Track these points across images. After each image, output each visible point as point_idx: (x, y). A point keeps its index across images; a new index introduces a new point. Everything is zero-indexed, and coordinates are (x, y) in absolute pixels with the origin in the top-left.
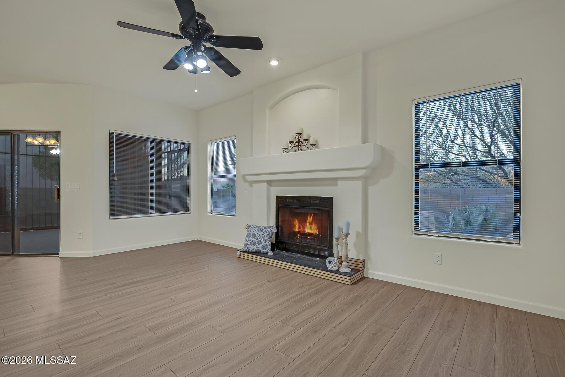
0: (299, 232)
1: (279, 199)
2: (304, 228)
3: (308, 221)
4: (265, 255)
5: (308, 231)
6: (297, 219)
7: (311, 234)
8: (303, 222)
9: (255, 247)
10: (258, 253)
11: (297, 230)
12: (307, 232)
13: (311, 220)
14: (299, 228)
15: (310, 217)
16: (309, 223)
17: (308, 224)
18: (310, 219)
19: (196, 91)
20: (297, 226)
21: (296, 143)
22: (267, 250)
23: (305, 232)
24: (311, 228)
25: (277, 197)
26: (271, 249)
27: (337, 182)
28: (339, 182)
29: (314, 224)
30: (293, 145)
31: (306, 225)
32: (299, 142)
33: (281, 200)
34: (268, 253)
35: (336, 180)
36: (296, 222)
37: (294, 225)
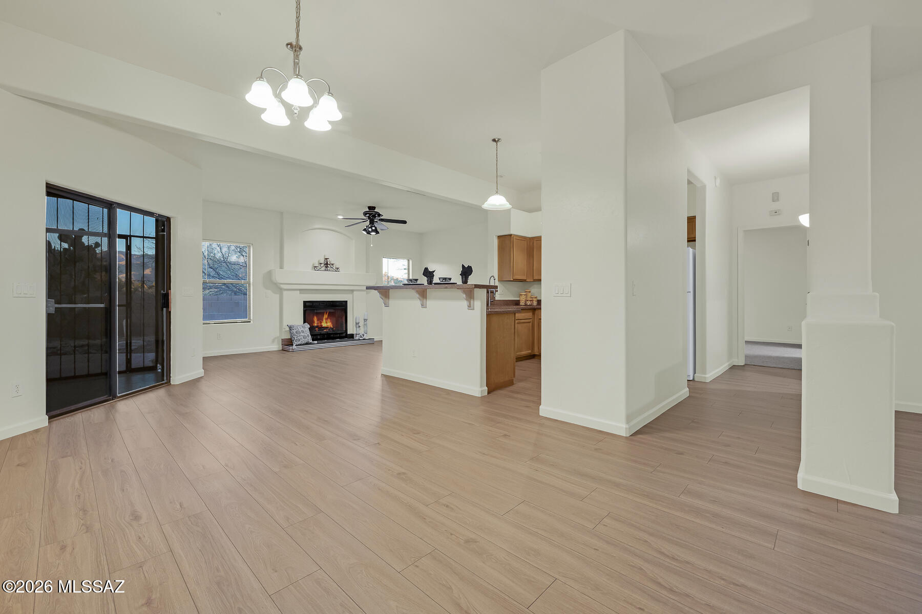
0: (317, 327)
1: (306, 304)
2: (321, 323)
3: (324, 318)
4: (311, 344)
5: (324, 325)
6: (316, 316)
7: (326, 328)
8: (320, 320)
9: (307, 339)
10: (307, 344)
11: (315, 325)
14: (318, 323)
15: (326, 314)
17: (324, 320)
18: (326, 316)
19: (372, 246)
20: (315, 322)
21: (325, 264)
22: (311, 341)
23: (322, 325)
24: (326, 323)
25: (305, 302)
26: (313, 340)
27: (353, 292)
28: (355, 292)
29: (329, 320)
30: (322, 265)
31: (323, 320)
32: (327, 264)
33: (307, 304)
34: (314, 342)
35: (352, 291)
36: (315, 319)
37: (313, 322)
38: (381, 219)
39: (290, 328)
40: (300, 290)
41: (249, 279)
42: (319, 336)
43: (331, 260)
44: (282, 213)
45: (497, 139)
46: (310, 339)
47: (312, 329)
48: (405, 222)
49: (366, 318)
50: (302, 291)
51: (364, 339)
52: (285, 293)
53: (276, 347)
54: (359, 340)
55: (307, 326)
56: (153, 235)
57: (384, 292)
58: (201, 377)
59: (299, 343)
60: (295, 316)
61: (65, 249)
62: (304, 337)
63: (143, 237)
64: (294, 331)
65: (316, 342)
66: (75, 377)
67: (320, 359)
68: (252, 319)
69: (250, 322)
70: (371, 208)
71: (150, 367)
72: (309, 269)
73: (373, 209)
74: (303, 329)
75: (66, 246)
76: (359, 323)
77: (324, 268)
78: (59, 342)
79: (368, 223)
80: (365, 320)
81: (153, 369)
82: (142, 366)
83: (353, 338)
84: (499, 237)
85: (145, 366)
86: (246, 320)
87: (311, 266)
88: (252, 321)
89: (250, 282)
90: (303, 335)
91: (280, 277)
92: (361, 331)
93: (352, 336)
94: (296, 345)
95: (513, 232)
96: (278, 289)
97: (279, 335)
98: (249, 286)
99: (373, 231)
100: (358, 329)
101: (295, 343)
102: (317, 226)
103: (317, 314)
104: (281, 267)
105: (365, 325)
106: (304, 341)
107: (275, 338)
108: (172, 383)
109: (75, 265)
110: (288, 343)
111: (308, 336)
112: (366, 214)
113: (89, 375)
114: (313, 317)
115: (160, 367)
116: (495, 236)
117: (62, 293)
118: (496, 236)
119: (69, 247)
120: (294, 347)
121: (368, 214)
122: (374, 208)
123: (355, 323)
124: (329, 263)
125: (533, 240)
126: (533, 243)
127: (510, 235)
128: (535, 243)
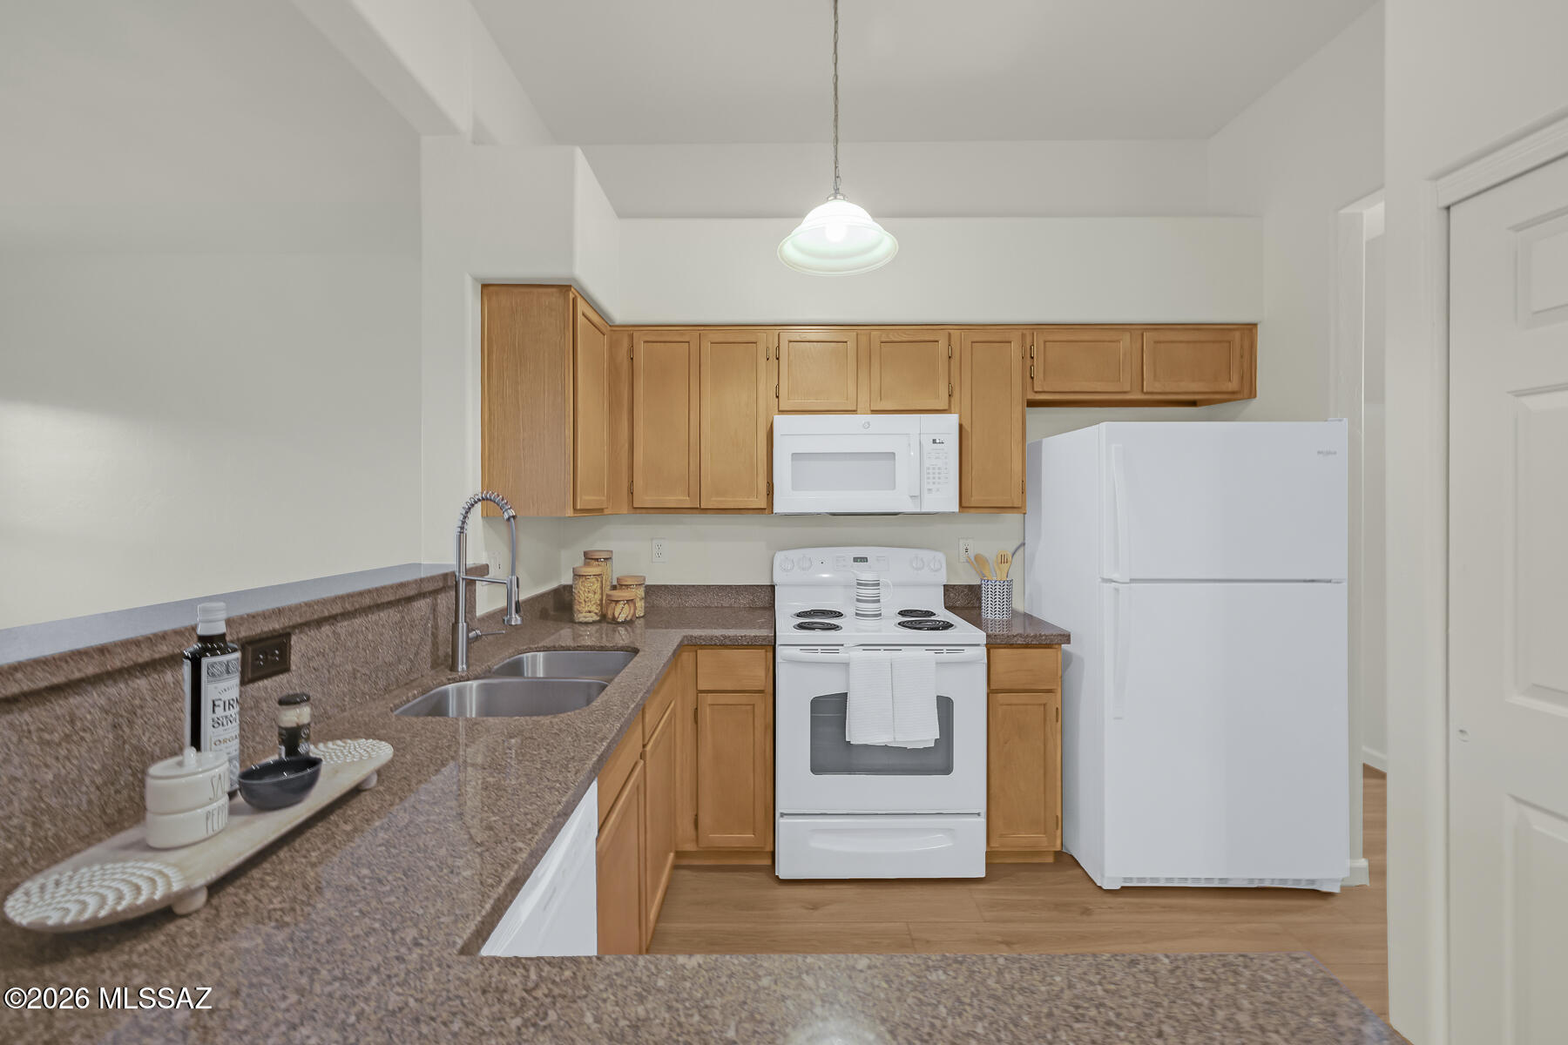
84: (488, 289)
116: (471, 284)
125: (631, 337)
126: (631, 349)
127: (564, 288)
128: (641, 350)
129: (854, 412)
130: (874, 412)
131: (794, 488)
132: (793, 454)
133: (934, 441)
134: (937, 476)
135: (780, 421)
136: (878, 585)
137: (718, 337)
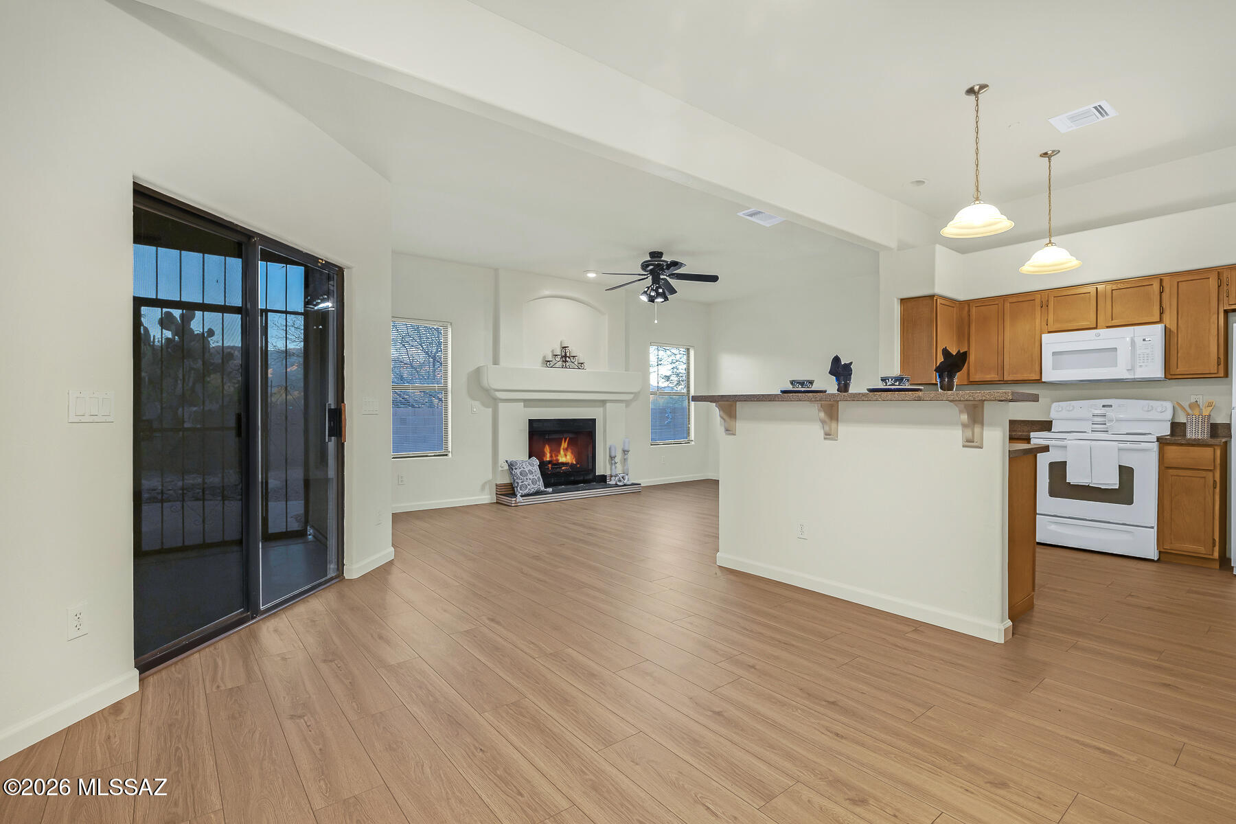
0: (550, 462)
1: (532, 424)
2: (557, 456)
3: (562, 447)
4: (543, 492)
5: (562, 459)
6: (548, 445)
7: (563, 464)
8: (556, 451)
9: (536, 486)
10: (538, 493)
11: (548, 459)
12: (560, 461)
13: (566, 446)
14: (551, 456)
15: (565, 442)
16: (564, 449)
17: (562, 452)
18: (564, 445)
19: (656, 322)
20: (548, 455)
21: (562, 357)
22: (543, 489)
23: (558, 460)
24: (566, 456)
25: (531, 421)
26: (546, 486)
27: (605, 404)
28: (608, 405)
29: (570, 450)
30: (558, 359)
31: (559, 452)
32: (566, 356)
33: (535, 425)
34: (547, 489)
35: (604, 402)
36: (547, 450)
37: (544, 454)
38: (674, 274)
39: (511, 466)
40: (525, 401)
41: (446, 382)
42: (555, 477)
43: (573, 349)
44: (496, 270)
45: (976, 88)
46: (540, 485)
47: (542, 466)
48: (714, 279)
49: (626, 449)
50: (528, 403)
51: (625, 485)
52: (501, 405)
53: (487, 497)
54: (616, 485)
55: (535, 461)
56: (301, 309)
57: (729, 404)
58: (391, 563)
59: (526, 491)
60: (515, 446)
61: (167, 339)
62: (534, 482)
63: (286, 312)
64: (518, 471)
65: (550, 490)
66: (184, 549)
67: (574, 524)
68: (450, 450)
69: (446, 455)
70: (656, 255)
71: (297, 531)
72: (537, 366)
73: (658, 257)
74: (530, 468)
75: (168, 334)
76: (615, 457)
77: (560, 364)
78: (160, 479)
79: (649, 280)
80: (625, 452)
81: (300, 534)
82: (284, 530)
83: (605, 482)
84: (903, 301)
85: (288, 530)
86: (442, 452)
87: (540, 360)
88: (450, 454)
89: (446, 386)
90: (531, 477)
91: (495, 379)
92: (619, 469)
93: (603, 479)
94: (522, 496)
95: (939, 290)
96: (490, 399)
97: (491, 478)
98: (446, 397)
99: (658, 295)
100: (613, 467)
101: (519, 492)
102: (547, 293)
103: (549, 441)
104: (496, 362)
105: (625, 460)
106: (532, 488)
107: (486, 483)
108: (347, 576)
109: (183, 361)
110: (508, 490)
111: (539, 481)
112: (648, 266)
113: (205, 546)
114: (544, 447)
115: (311, 531)
116: (896, 299)
117: (164, 406)
118: (898, 299)
119: (174, 336)
120: (519, 499)
121: (652, 265)
122: (659, 254)
123: (608, 457)
124: (568, 355)
125: (969, 305)
126: (969, 311)
127: (932, 297)
128: (974, 310)
129: (1096, 328)
130: (1108, 327)
131: (1054, 368)
132: (1053, 353)
133: (1144, 340)
134: (1146, 358)
135: (1045, 337)
136: (1105, 416)
137: (1014, 300)
